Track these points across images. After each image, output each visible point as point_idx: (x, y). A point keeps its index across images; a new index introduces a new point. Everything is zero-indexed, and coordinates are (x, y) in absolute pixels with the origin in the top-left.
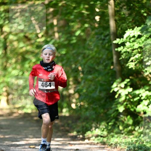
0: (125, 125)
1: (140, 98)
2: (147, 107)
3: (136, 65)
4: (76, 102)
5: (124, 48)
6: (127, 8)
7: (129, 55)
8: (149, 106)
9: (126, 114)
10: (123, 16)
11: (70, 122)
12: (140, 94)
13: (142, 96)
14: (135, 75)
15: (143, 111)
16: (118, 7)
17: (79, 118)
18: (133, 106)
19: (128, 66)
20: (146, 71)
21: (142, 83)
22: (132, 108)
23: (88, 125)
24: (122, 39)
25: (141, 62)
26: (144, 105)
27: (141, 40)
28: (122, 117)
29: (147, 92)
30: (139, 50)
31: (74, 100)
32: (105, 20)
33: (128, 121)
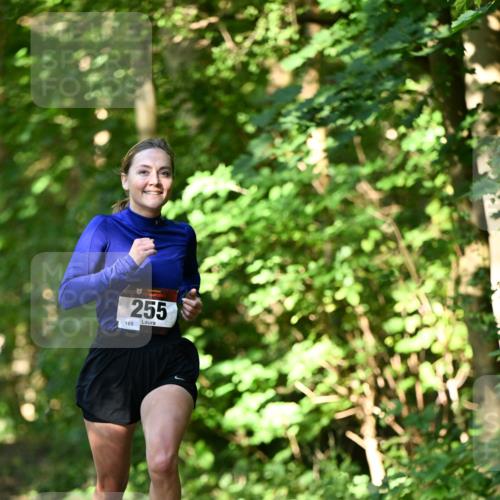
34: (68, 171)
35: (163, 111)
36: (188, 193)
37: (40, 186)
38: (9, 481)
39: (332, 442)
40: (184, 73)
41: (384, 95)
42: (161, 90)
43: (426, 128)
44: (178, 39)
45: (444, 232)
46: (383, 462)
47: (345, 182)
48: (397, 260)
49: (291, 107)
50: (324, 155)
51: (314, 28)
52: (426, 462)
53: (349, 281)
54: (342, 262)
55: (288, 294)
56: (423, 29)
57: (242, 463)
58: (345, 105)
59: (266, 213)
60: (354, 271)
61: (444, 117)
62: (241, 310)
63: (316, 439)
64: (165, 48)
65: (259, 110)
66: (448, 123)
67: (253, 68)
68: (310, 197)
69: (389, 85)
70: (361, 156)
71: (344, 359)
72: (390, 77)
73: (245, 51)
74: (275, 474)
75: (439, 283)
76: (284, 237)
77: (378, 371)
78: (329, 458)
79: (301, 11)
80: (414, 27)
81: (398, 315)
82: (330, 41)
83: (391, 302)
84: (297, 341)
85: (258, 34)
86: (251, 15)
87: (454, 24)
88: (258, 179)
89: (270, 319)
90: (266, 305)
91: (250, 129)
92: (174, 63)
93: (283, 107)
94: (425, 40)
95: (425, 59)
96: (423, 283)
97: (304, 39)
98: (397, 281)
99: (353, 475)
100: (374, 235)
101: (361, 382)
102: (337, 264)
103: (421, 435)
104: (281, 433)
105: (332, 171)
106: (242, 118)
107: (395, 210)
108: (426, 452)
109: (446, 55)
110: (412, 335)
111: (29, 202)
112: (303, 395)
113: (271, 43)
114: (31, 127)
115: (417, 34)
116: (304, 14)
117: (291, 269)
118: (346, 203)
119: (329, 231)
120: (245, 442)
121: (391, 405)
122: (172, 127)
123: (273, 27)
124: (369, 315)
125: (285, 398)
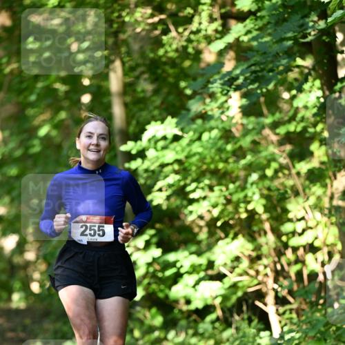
0: (145, 328)
1: (179, 269)
2: (193, 289)
3: (168, 198)
4: (41, 279)
5: (143, 163)
6: (149, 78)
7: (155, 175)
8: (197, 287)
9: (148, 304)
10: (142, 95)
11: (28, 321)
12: (179, 261)
13: (182, 266)
14: (166, 220)
15: (185, 297)
16: (132, 74)
17: (47, 314)
18: (162, 287)
19: (152, 201)
20: (191, 212)
21: (182, 237)
22: (161, 291)
24: (139, 143)
25: (181, 192)
26: (187, 285)
27: (181, 145)
28: (140, 312)
29: (194, 257)
30: (176, 167)
31: (37, 275)
32: (102, 103)
33: (153, 317)
34: (63, 121)
35: (128, 80)
36: (146, 136)
37: (43, 131)
38: (22, 335)
39: (245, 308)
40: (143, 54)
41: (281, 68)
42: (127, 65)
43: (310, 92)
44: (138, 30)
45: (322, 163)
46: (280, 322)
47: (254, 129)
48: (290, 183)
49: (217, 77)
50: (239, 110)
51: (232, 23)
52: (309, 322)
53: (257, 197)
54: (252, 184)
55: (215, 206)
56: (308, 23)
57: (183, 323)
58: (254, 75)
59: (200, 150)
60: (260, 190)
61: (322, 84)
62: (182, 216)
63: (233, 306)
64: (130, 36)
65: (195, 79)
66: (325, 88)
67: (190, 50)
68: (230, 140)
69: (284, 62)
70: (265, 111)
71: (253, 251)
72: (285, 56)
73: (184, 38)
74: (206, 330)
75: (319, 198)
76: (212, 166)
77: (276, 259)
78: (243, 319)
79: (223, 11)
80: (301, 22)
81: (290, 220)
82: (244, 31)
83: (286, 211)
84: (221, 239)
85: (194, 26)
86: (189, 13)
87: (330, 20)
88: (194, 126)
89: (202, 223)
90: (199, 213)
91: (188, 92)
92: (136, 47)
93: (211, 77)
94: (309, 31)
95: (309, 44)
96: (308, 199)
97: (225, 30)
98: (290, 197)
99: (259, 330)
100: (274, 165)
101: (265, 267)
102: (248, 186)
103: (306, 303)
104: (209, 302)
105: (245, 121)
106: (183, 84)
107: (288, 148)
108: (309, 315)
109: (324, 41)
110: (300, 235)
111: (36, 142)
112: (225, 276)
113: (203, 33)
114: (37, 91)
115: (303, 27)
116: (225, 13)
117: (216, 188)
118: (255, 143)
119: (243, 162)
120: (185, 308)
121: (286, 283)
122: (135, 91)
123: (204, 22)
124: (270, 220)
125: (212, 278)
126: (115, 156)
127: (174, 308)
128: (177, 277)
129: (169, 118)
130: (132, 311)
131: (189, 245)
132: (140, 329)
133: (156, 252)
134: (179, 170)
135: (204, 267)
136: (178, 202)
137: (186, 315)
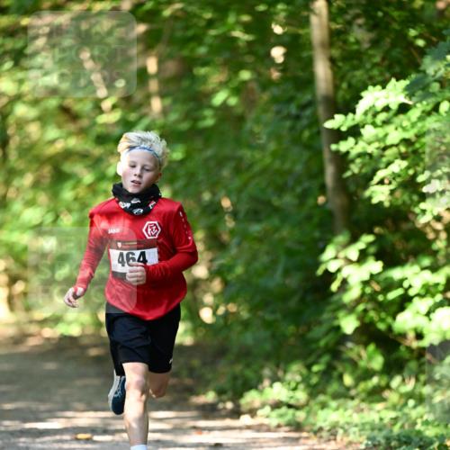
0: (359, 372)
1: (406, 290)
2: (426, 318)
3: (392, 192)
4: (214, 304)
5: (356, 143)
6: (365, 24)
7: (373, 162)
8: (432, 316)
9: (364, 338)
10: (355, 47)
11: (196, 362)
12: (406, 279)
13: (410, 287)
14: (389, 222)
15: (415, 330)
16: (340, 20)
17: (222, 352)
18: (383, 315)
19: (370, 198)
20: (424, 211)
22: (382, 320)
23: (249, 373)
24: (351, 115)
25: (410, 184)
26: (418, 313)
27: (409, 119)
28: (352, 350)
29: (427, 273)
30: (403, 149)
31: (208, 299)
32: (300, 59)
33: (370, 358)
126: (319, 133)
127: (399, 344)
128: (405, 301)
129: (393, 80)
130: (342, 348)
131: (420, 257)
132: (352, 373)
133: (375, 266)
134: (406, 153)
135: (441, 288)
136: (406, 197)
137: (415, 354)
